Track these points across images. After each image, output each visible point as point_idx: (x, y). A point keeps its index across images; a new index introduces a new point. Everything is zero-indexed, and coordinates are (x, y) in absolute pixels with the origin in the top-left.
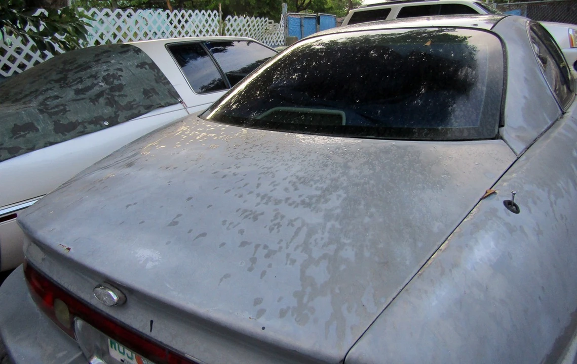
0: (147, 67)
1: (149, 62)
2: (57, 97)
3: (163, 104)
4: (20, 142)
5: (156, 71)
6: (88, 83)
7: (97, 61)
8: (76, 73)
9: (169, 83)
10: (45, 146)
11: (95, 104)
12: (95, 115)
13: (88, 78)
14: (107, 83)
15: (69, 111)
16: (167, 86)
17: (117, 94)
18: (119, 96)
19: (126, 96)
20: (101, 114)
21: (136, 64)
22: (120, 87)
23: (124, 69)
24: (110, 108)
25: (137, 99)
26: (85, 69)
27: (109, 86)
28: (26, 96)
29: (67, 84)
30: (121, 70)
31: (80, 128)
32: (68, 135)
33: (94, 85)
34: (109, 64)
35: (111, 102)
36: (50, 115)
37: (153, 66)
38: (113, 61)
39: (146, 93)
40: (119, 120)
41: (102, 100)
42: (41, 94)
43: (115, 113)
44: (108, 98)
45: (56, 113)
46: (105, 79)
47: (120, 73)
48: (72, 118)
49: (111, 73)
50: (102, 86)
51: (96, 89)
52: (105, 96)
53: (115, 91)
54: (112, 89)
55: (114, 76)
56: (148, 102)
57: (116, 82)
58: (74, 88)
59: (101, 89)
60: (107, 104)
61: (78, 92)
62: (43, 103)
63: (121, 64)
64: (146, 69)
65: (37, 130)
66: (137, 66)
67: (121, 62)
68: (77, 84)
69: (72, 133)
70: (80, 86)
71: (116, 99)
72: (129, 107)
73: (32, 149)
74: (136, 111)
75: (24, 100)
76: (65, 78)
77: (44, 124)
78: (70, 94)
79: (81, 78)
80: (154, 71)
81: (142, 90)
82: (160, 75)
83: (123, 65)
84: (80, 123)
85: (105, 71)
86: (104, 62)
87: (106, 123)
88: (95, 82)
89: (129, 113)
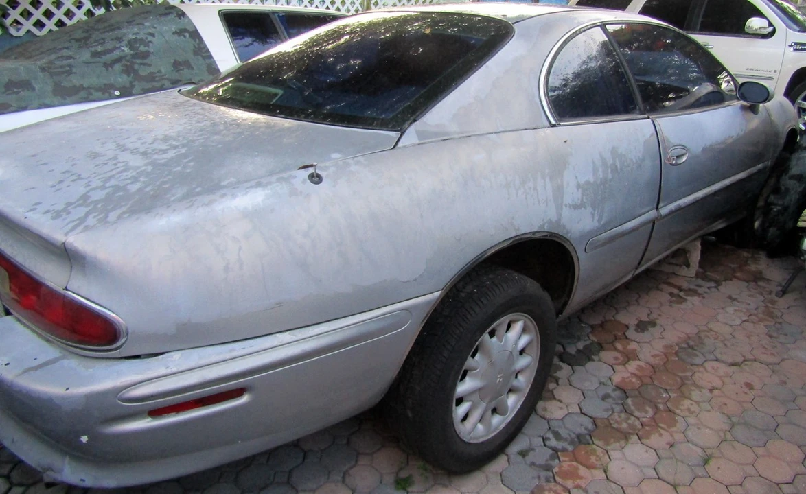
0: (187, 35)
1: (191, 29)
2: (69, 57)
3: (193, 81)
4: (11, 99)
5: (197, 41)
6: (109, 45)
7: (129, 22)
8: (101, 33)
9: (211, 57)
10: (39, 108)
11: (107, 70)
12: (106, 82)
13: (112, 40)
14: (131, 48)
15: (75, 73)
16: (208, 61)
17: (138, 61)
18: (141, 64)
19: (150, 65)
20: (112, 82)
21: (174, 30)
22: (146, 55)
23: (156, 34)
24: (125, 76)
25: (163, 71)
26: (113, 30)
27: (132, 52)
28: (42, 53)
29: (86, 44)
30: (153, 35)
31: (83, 94)
32: (68, 99)
33: (115, 48)
34: (141, 27)
35: (128, 70)
36: (52, 75)
37: (195, 35)
38: (147, 24)
39: (176, 65)
40: (133, 92)
41: (118, 67)
42: (55, 52)
43: (131, 82)
44: (126, 65)
45: (60, 74)
46: (131, 44)
47: (150, 38)
48: (75, 81)
49: (139, 37)
50: (123, 51)
51: (116, 54)
52: (124, 62)
53: (138, 58)
54: (135, 56)
55: (142, 41)
56: (175, 76)
57: (142, 48)
58: (93, 49)
59: (122, 54)
60: (123, 72)
61: (95, 54)
62: (51, 62)
63: (155, 28)
64: (185, 37)
65: (33, 89)
66: (174, 33)
67: (155, 26)
68: (97, 46)
69: (74, 98)
70: (99, 49)
71: (136, 67)
72: (151, 78)
73: (24, 109)
74: (157, 85)
75: (35, 58)
76: (86, 39)
77: (43, 84)
78: (86, 55)
79: (103, 39)
80: (195, 41)
81: (172, 61)
82: (202, 46)
83: (158, 29)
84: (84, 88)
85: (133, 34)
86: (138, 24)
87: (117, 93)
88: (118, 45)
89: (149, 86)
